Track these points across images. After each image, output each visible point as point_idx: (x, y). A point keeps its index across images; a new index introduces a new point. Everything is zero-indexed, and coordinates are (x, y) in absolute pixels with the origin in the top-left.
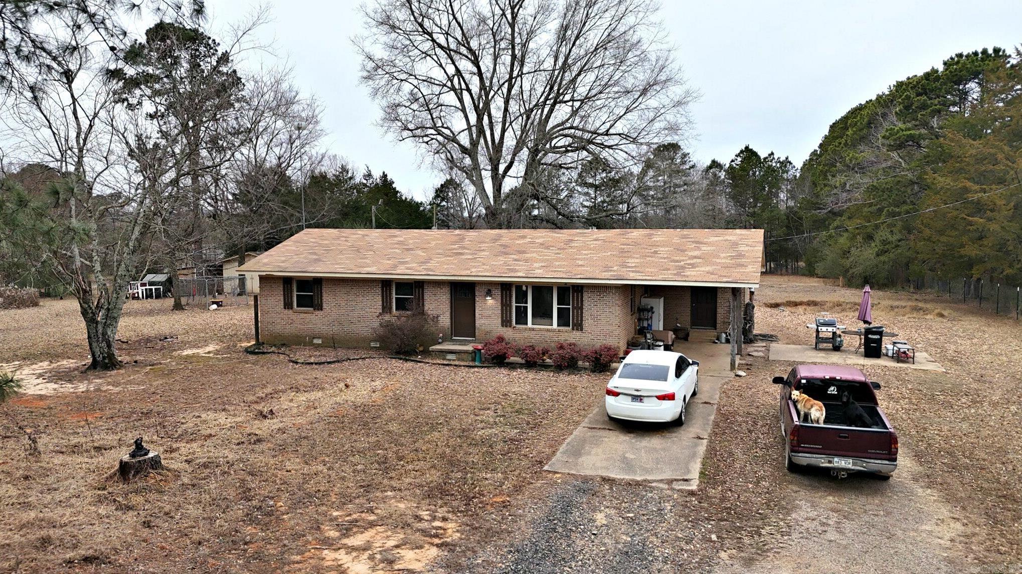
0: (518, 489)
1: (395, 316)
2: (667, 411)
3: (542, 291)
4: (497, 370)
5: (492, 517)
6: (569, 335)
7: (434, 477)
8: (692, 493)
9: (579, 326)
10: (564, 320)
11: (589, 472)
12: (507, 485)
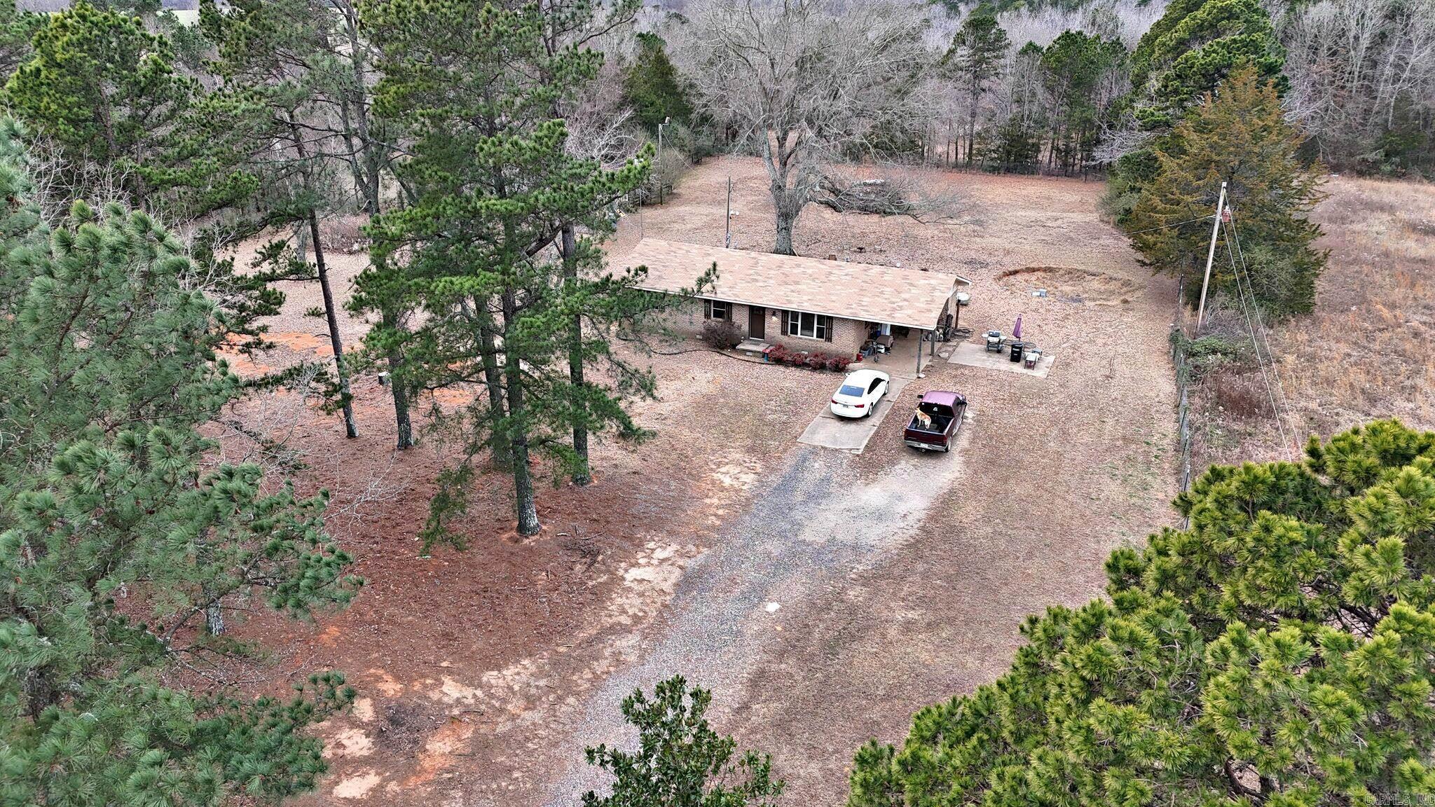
0: (785, 451)
1: (714, 322)
2: (860, 413)
3: (808, 318)
4: (777, 367)
5: (774, 463)
6: (823, 345)
7: (749, 442)
8: (858, 456)
9: (829, 339)
10: (820, 335)
11: (816, 444)
12: (781, 448)
